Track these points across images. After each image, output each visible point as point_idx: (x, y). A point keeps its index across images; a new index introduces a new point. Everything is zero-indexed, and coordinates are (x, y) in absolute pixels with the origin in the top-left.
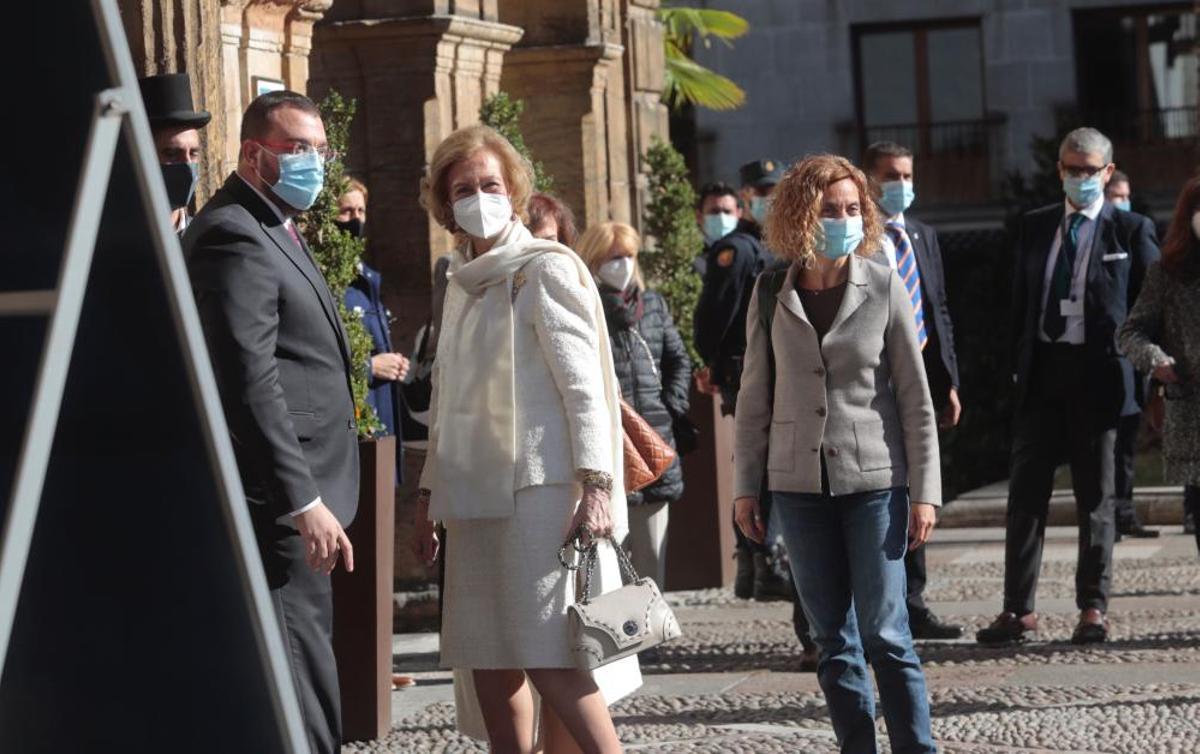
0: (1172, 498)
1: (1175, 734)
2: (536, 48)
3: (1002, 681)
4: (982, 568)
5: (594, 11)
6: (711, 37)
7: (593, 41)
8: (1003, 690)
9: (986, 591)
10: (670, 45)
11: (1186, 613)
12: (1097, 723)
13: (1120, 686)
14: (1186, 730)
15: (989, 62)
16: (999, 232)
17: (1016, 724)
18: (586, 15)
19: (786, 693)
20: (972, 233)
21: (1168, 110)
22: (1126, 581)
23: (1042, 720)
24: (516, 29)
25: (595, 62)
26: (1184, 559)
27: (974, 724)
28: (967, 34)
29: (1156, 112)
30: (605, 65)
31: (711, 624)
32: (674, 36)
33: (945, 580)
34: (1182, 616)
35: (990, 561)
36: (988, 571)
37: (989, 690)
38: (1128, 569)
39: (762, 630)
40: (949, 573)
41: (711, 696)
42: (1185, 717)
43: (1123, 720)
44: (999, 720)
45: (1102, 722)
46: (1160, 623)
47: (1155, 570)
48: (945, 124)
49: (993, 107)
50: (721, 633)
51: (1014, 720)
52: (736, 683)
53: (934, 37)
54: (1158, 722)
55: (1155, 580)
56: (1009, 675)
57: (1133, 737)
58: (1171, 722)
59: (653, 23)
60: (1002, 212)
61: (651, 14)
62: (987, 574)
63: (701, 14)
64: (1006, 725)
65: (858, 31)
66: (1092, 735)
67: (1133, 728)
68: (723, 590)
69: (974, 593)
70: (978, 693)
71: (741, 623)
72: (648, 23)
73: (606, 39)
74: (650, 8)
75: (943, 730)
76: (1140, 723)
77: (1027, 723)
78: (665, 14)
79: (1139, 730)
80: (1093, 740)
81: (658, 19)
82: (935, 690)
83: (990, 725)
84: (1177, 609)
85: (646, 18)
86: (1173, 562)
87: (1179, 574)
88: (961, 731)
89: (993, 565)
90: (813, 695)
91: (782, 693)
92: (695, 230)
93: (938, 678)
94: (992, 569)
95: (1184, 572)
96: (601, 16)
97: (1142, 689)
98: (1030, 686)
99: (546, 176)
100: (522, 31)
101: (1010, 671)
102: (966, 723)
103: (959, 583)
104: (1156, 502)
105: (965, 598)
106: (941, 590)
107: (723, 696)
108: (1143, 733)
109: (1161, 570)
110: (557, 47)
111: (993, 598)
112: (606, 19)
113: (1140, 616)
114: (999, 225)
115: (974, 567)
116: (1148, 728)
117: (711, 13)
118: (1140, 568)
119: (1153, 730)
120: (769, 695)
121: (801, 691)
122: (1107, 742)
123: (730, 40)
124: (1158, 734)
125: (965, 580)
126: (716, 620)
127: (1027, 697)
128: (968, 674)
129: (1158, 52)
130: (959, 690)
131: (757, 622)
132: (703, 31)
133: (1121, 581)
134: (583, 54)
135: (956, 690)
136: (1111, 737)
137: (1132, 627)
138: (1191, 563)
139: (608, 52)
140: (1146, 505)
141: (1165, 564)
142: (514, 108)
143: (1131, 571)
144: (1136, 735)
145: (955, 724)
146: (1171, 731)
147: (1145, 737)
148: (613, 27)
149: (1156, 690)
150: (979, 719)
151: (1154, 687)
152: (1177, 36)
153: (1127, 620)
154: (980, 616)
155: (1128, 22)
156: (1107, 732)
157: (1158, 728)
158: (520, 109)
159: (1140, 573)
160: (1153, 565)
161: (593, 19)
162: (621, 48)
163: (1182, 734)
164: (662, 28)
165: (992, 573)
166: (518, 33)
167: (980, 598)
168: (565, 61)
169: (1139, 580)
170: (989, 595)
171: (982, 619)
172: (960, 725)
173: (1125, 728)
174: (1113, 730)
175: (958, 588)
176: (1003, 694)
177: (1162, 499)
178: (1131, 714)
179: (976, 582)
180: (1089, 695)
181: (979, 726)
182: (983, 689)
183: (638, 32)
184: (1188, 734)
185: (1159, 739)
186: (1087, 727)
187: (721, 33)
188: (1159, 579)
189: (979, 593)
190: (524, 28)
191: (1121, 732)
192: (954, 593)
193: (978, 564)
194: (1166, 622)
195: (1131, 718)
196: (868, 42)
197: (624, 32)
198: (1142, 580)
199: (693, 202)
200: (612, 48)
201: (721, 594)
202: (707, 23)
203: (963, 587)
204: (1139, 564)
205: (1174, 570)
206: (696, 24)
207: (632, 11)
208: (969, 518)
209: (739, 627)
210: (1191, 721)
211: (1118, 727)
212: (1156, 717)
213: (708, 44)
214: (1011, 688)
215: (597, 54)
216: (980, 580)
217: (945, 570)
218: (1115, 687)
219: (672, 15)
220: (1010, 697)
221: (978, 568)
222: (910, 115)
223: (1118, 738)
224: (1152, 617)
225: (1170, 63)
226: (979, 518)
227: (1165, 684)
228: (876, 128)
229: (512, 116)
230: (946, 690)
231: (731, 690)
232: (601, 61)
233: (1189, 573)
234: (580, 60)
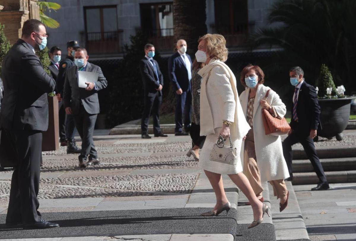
0: (168, 127)
1: (174, 186)
2: (6, 11)
3: (129, 174)
4: (122, 145)
5: (21, 2)
6: (51, 9)
7: (21, 10)
8: (130, 176)
9: (123, 151)
10: (40, 11)
11: (174, 156)
12: (154, 184)
13: (159, 175)
14: (177, 185)
15: (119, 16)
16: (121, 60)
17: (134, 184)
18: (19, 3)
19: (74, 177)
20: (115, 60)
21: (163, 29)
22: (158, 148)
23: (140, 183)
24: (2, 6)
25: (22, 15)
26: (172, 142)
27: (123, 185)
28: (113, 9)
29: (160, 30)
30: (24, 16)
31: (53, 160)
32: (41, 9)
33: (113, 148)
34: (173, 157)
35: (123, 143)
36: (123, 145)
37: (126, 176)
38: (158, 145)
39: (67, 161)
40: (113, 146)
41: (55, 178)
42: (176, 182)
43: (161, 183)
44: (130, 183)
45: (156, 184)
46: (168, 159)
47: (166, 145)
48: (107, 32)
49: (120, 28)
50: (56, 162)
51: (133, 183)
52: (61, 175)
53: (105, 10)
54: (169, 183)
55: (165, 148)
56: (131, 172)
57: (163, 187)
58: (173, 183)
59: (36, 5)
60: (122, 55)
61: (36, 3)
62: (123, 147)
63: (48, 3)
64: (131, 185)
65: (85, 8)
66: (153, 187)
67: (163, 185)
68: (56, 151)
69: (120, 151)
70: (124, 177)
71: (61, 159)
72: (35, 6)
73: (24, 9)
74: (36, 1)
75: (115, 186)
76: (165, 184)
77: (137, 184)
78: (39, 3)
79: (165, 185)
80: (153, 188)
81: (37, 4)
82: (113, 176)
83: (127, 185)
84: (171, 155)
85: (35, 4)
86: (169, 143)
87: (171, 146)
88: (120, 186)
89: (124, 144)
90: (81, 178)
91: (73, 177)
92: (48, 59)
93: (113, 173)
94: (124, 145)
95: (173, 146)
96: (23, 3)
97: (165, 175)
98: (137, 175)
99: (11, 44)
100: (3, 7)
101: (131, 171)
102: (121, 184)
103: (116, 149)
104: (164, 128)
105: (118, 153)
106: (112, 151)
107: (58, 178)
108: (166, 186)
109: (167, 145)
110: (12, 11)
111: (125, 152)
112: (25, 4)
113: (163, 157)
114: (122, 58)
115: (120, 145)
116: (167, 185)
117: (51, 3)
118: (162, 145)
119: (168, 186)
120: (70, 178)
121: (78, 177)
122: (157, 189)
123: (56, 10)
124: (170, 186)
125: (118, 148)
126: (55, 159)
127: (136, 178)
128: (121, 172)
129: (160, 14)
130: (119, 176)
131: (65, 159)
132: (49, 8)
133: (157, 148)
134: (18, 13)
135: (118, 176)
136: (158, 187)
137: (161, 160)
138: (174, 144)
139: (25, 13)
140: (162, 129)
141: (168, 144)
142: (2, 27)
143: (160, 146)
144: (164, 187)
145: (118, 185)
146: (173, 186)
147: (166, 187)
148: (26, 6)
149: (168, 176)
150: (124, 183)
151: (167, 175)
152: (165, 11)
153: (159, 158)
154: (122, 157)
155: (152, 7)
156: (157, 186)
157: (170, 185)
158: (4, 27)
159: (162, 146)
160: (165, 144)
161: (21, 4)
162: (29, 12)
163: (176, 186)
164: (39, 7)
165: (124, 146)
166: (2, 7)
167: (122, 153)
168: (14, 15)
169: (161, 148)
170: (124, 152)
171: (123, 158)
172: (120, 185)
173: (161, 185)
174: (158, 186)
175: (116, 150)
176: (130, 177)
177: (166, 127)
178: (163, 181)
179: (120, 148)
180: (152, 177)
181: (125, 185)
182: (125, 176)
183: (33, 8)
184: (177, 186)
185: (170, 188)
186: (152, 185)
187: (54, 8)
188: (167, 147)
189: (121, 151)
190: (3, 6)
191: (160, 186)
192: (115, 151)
193: (121, 144)
194: (169, 158)
195: (163, 183)
196: (88, 11)
197: (29, 8)
198: (162, 148)
199: (48, 51)
200: (26, 12)
201: (55, 152)
202: (50, 6)
203: (117, 150)
204: (161, 144)
205: (170, 145)
206: (47, 6)
207: (31, 2)
208: (117, 132)
209: (61, 161)
210: (178, 183)
211: (160, 185)
212: (169, 182)
213: (50, 11)
214: (132, 175)
215: (22, 13)
216: (121, 148)
217: (112, 146)
218: (158, 175)
219: (41, 3)
220: (132, 178)
221: (121, 145)
222: (99, 30)
223: (160, 188)
224: (165, 157)
225: (163, 18)
226: (120, 132)
227: (170, 174)
228: (90, 33)
229: (2, 29)
230: (115, 176)
231: (60, 177)
232: (24, 15)
233: (174, 146)
234: (18, 15)
